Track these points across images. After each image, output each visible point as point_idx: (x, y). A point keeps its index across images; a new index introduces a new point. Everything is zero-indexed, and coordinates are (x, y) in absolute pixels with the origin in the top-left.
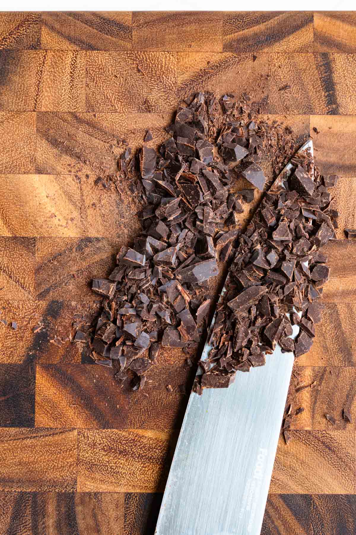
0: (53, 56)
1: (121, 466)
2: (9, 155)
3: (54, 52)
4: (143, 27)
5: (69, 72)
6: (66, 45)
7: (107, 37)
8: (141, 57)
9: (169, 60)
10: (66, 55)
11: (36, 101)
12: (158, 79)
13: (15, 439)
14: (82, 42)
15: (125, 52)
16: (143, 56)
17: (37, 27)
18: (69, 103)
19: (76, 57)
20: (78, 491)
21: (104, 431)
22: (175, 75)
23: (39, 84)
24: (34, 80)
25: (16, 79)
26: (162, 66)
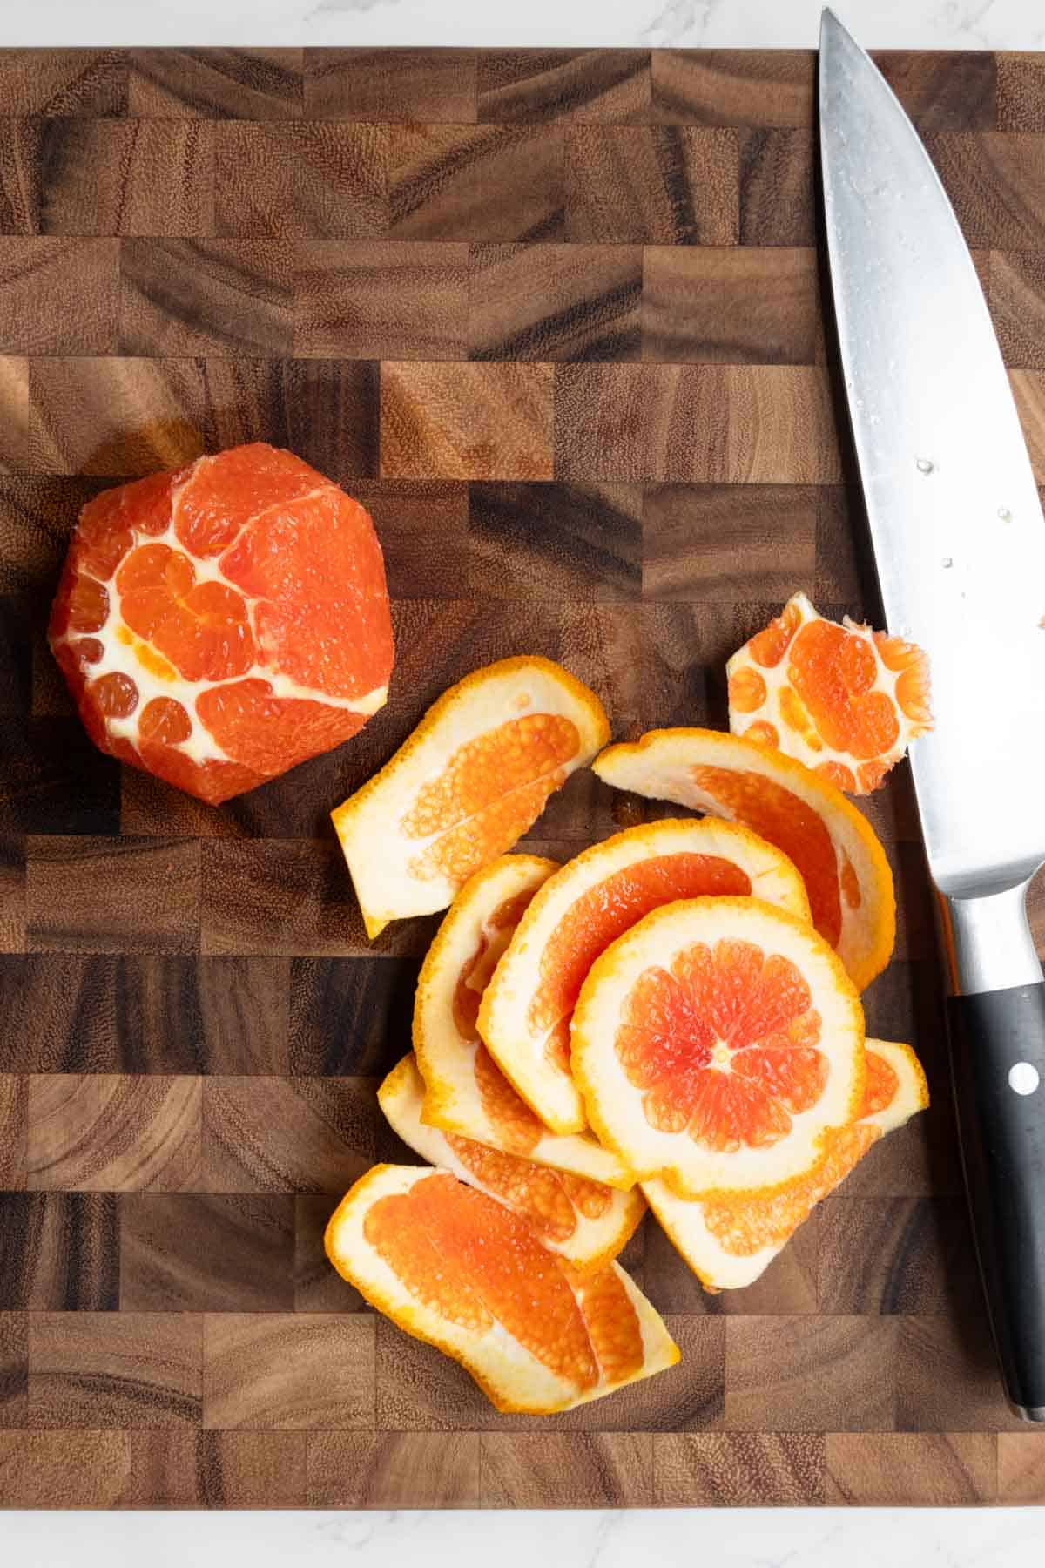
0: (152, 130)
1: (284, 907)
2: (68, 319)
3: (154, 123)
4: (324, 73)
5: (183, 161)
6: (176, 109)
7: (256, 93)
8: (321, 132)
9: (375, 138)
10: (178, 128)
11: (120, 216)
12: (352, 175)
13: (83, 858)
14: (207, 103)
15: (291, 123)
16: (324, 131)
17: (122, 75)
18: (182, 221)
19: (196, 133)
20: (203, 953)
21: (250, 842)
22: (385, 167)
23: (125, 183)
24: (115, 177)
25: (81, 173)
26: (361, 150)
